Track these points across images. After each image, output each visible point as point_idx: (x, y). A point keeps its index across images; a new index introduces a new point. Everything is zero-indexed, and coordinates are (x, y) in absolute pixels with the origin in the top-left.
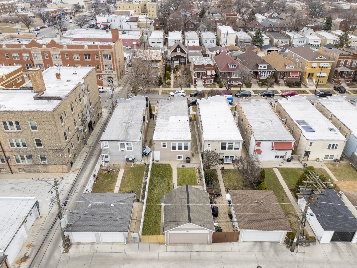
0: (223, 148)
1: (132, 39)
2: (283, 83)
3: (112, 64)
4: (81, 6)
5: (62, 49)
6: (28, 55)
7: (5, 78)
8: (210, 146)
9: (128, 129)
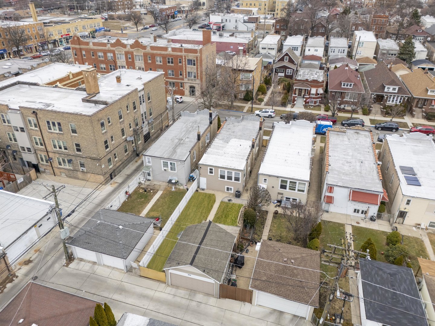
0: (283, 187)
1: (239, 43)
2: (420, 115)
3: (195, 71)
4: (202, 3)
5: (145, 50)
6: (112, 55)
7: (71, 77)
8: (266, 182)
9: (177, 147)
